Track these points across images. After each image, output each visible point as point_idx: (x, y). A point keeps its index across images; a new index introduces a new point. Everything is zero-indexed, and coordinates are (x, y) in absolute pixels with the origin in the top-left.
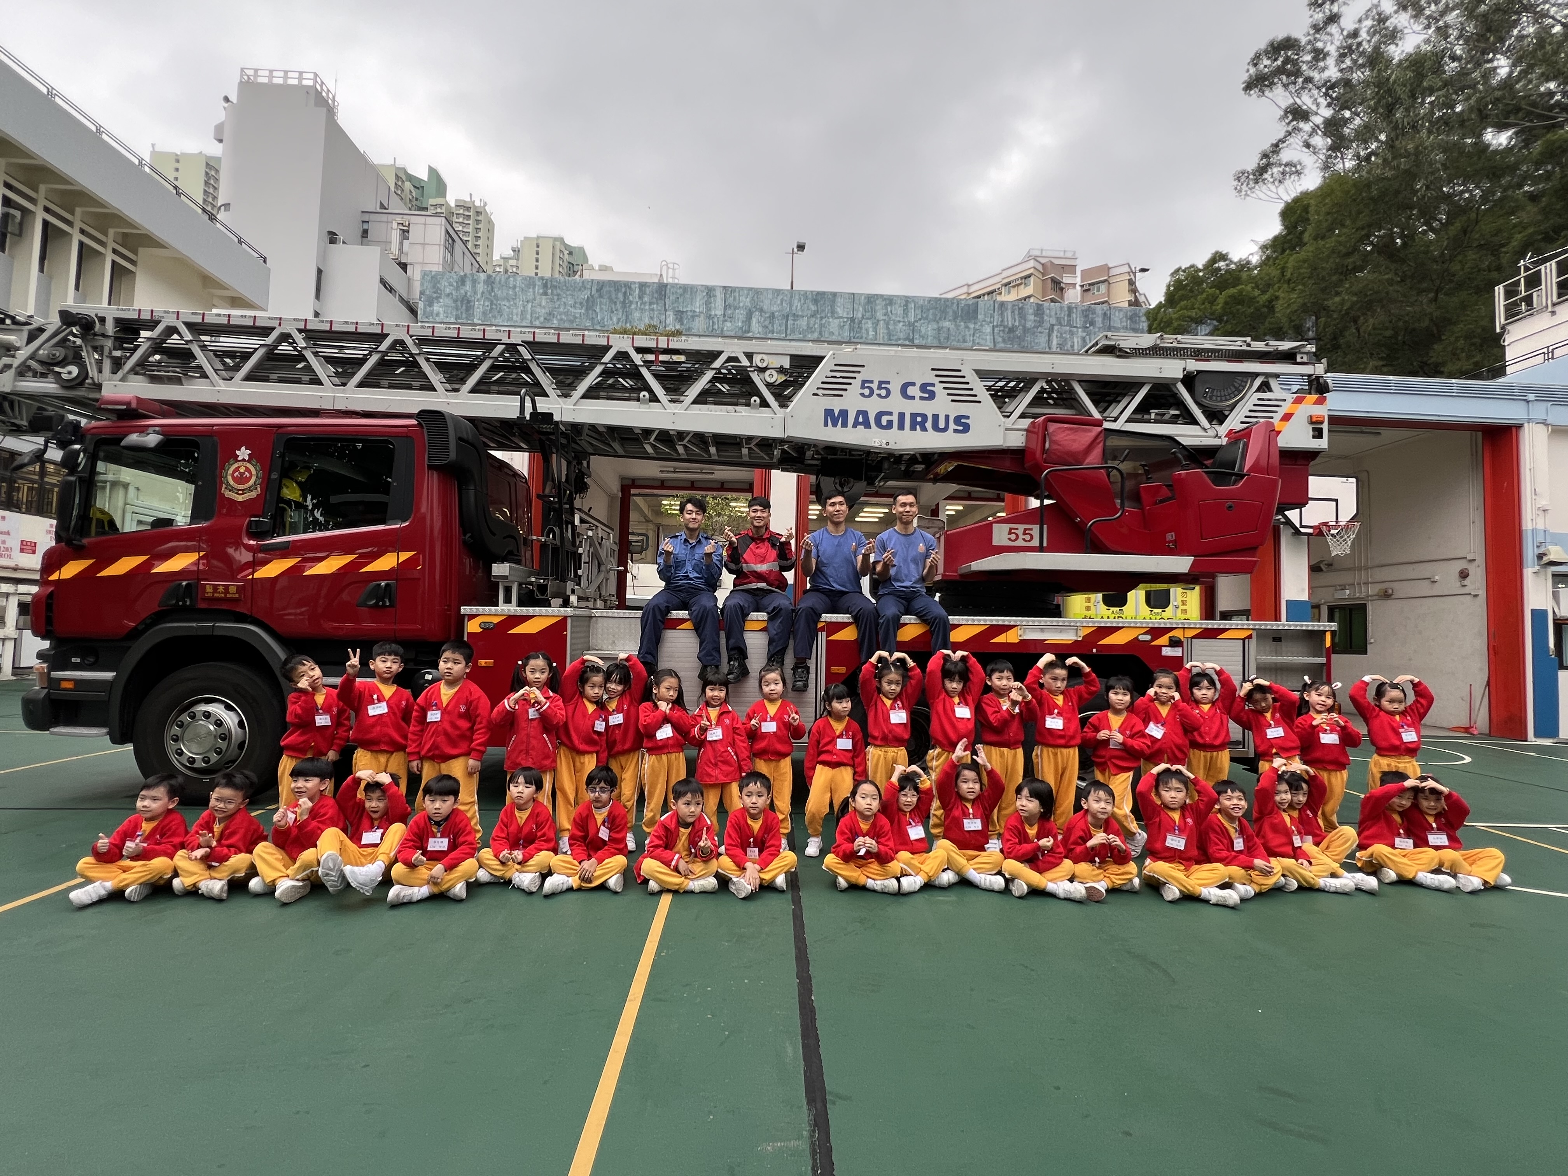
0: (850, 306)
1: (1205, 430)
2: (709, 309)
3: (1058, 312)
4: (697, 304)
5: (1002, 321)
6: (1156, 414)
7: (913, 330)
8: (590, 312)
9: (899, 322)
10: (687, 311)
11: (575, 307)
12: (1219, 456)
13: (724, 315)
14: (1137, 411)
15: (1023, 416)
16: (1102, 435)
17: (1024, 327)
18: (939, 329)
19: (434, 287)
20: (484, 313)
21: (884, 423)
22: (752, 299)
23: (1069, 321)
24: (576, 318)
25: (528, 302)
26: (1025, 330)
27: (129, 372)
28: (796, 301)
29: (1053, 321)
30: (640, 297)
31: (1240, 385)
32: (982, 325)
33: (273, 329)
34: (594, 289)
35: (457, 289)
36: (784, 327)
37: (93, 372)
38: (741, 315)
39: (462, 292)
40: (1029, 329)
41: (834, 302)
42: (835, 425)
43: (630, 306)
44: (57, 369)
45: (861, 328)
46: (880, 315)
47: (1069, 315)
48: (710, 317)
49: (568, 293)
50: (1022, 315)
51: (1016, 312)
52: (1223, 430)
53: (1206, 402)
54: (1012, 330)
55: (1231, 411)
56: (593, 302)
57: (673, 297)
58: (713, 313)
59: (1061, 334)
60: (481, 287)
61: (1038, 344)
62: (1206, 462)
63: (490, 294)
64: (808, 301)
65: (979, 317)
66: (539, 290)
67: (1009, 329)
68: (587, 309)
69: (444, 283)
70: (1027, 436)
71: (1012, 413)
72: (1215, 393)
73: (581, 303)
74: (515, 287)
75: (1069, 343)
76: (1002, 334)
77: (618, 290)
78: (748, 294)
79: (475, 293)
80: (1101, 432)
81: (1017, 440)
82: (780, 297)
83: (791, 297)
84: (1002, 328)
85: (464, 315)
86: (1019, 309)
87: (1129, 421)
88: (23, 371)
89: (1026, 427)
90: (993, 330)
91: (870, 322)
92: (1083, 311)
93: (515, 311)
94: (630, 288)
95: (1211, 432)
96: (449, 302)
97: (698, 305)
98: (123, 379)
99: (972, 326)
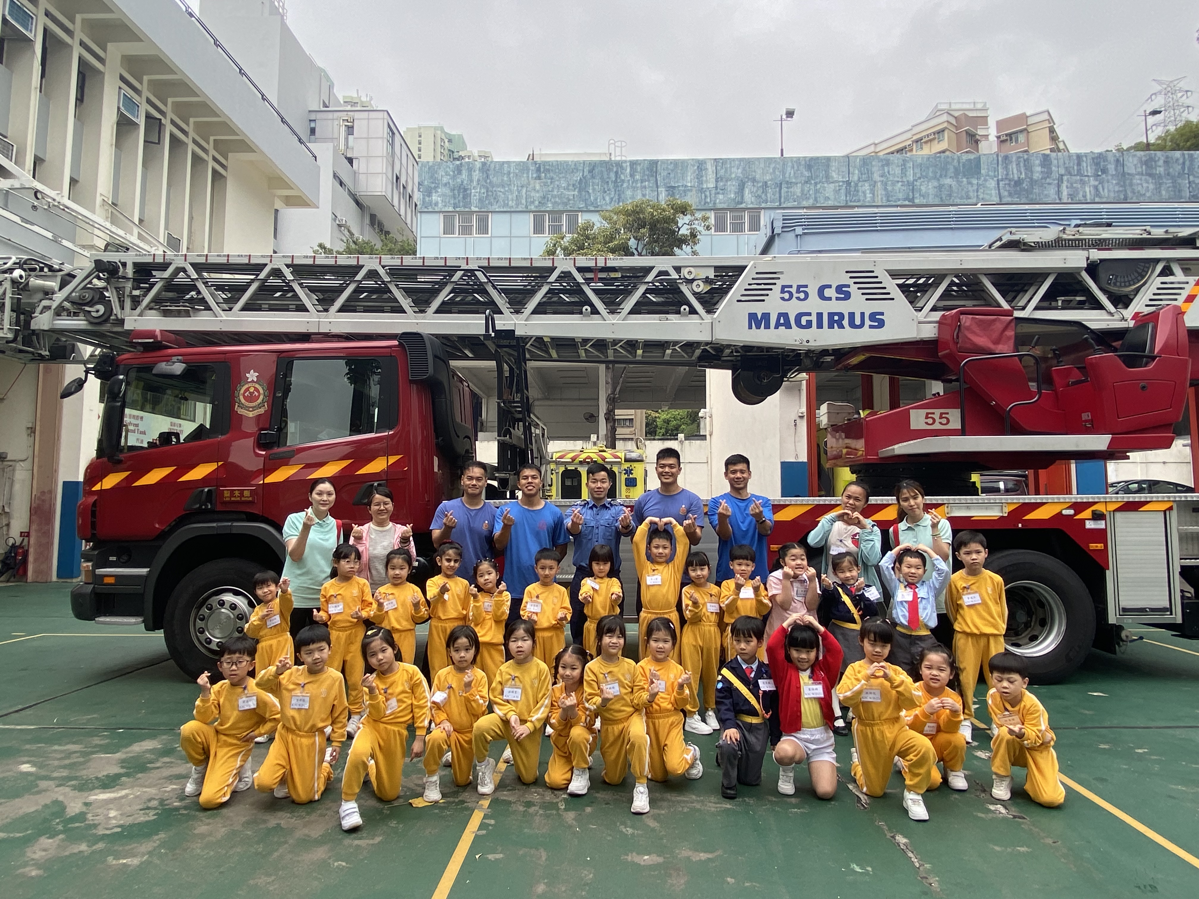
0: (845, 169)
1: (1111, 314)
2: (701, 183)
3: (1067, 162)
4: (689, 178)
5: (1007, 174)
6: (1063, 301)
7: (913, 189)
8: (584, 193)
9: (898, 182)
10: (679, 186)
11: (568, 190)
12: (1127, 336)
13: (716, 188)
14: (1044, 299)
15: (934, 309)
16: (1013, 324)
17: (1031, 179)
18: (940, 187)
19: (432, 177)
20: (481, 200)
21: (804, 322)
22: (744, 169)
23: (1079, 170)
24: (569, 200)
25: (522, 187)
26: (1033, 182)
27: (145, 308)
28: (789, 169)
29: (1062, 171)
30: (632, 175)
31: (1143, 270)
32: (985, 180)
33: (266, 265)
34: (586, 170)
35: (454, 178)
36: (778, 195)
37: (116, 309)
38: (732, 187)
39: (459, 180)
40: (1036, 181)
41: (828, 166)
42: (758, 327)
43: (622, 185)
44: (87, 309)
45: (858, 191)
46: (876, 177)
47: (1079, 164)
48: (701, 191)
49: (561, 176)
50: (1029, 168)
51: (1022, 164)
52: (1128, 313)
53: (1112, 288)
54: (1018, 183)
55: (1136, 295)
56: (586, 183)
57: (664, 173)
58: (705, 186)
59: (1072, 184)
60: (476, 175)
61: (1047, 196)
62: (1114, 344)
63: (486, 182)
64: (801, 168)
65: (983, 172)
66: (533, 174)
67: (1016, 182)
68: (579, 192)
69: (441, 173)
70: (939, 327)
71: (922, 308)
72: (1119, 279)
73: (574, 185)
74: (509, 173)
75: (1081, 193)
76: (1008, 188)
77: (609, 170)
78: (740, 165)
79: (471, 181)
80: (1012, 320)
81: (929, 332)
82: (773, 166)
83: (784, 164)
84: (1007, 182)
85: (461, 204)
86: (1025, 161)
87: (1037, 308)
88: (59, 312)
89: (938, 319)
90: (998, 184)
91: (867, 184)
92: (1093, 159)
93: (510, 197)
94: (622, 167)
95: (1117, 317)
96: (447, 191)
97: (689, 180)
98: (141, 315)
99: (975, 181)
